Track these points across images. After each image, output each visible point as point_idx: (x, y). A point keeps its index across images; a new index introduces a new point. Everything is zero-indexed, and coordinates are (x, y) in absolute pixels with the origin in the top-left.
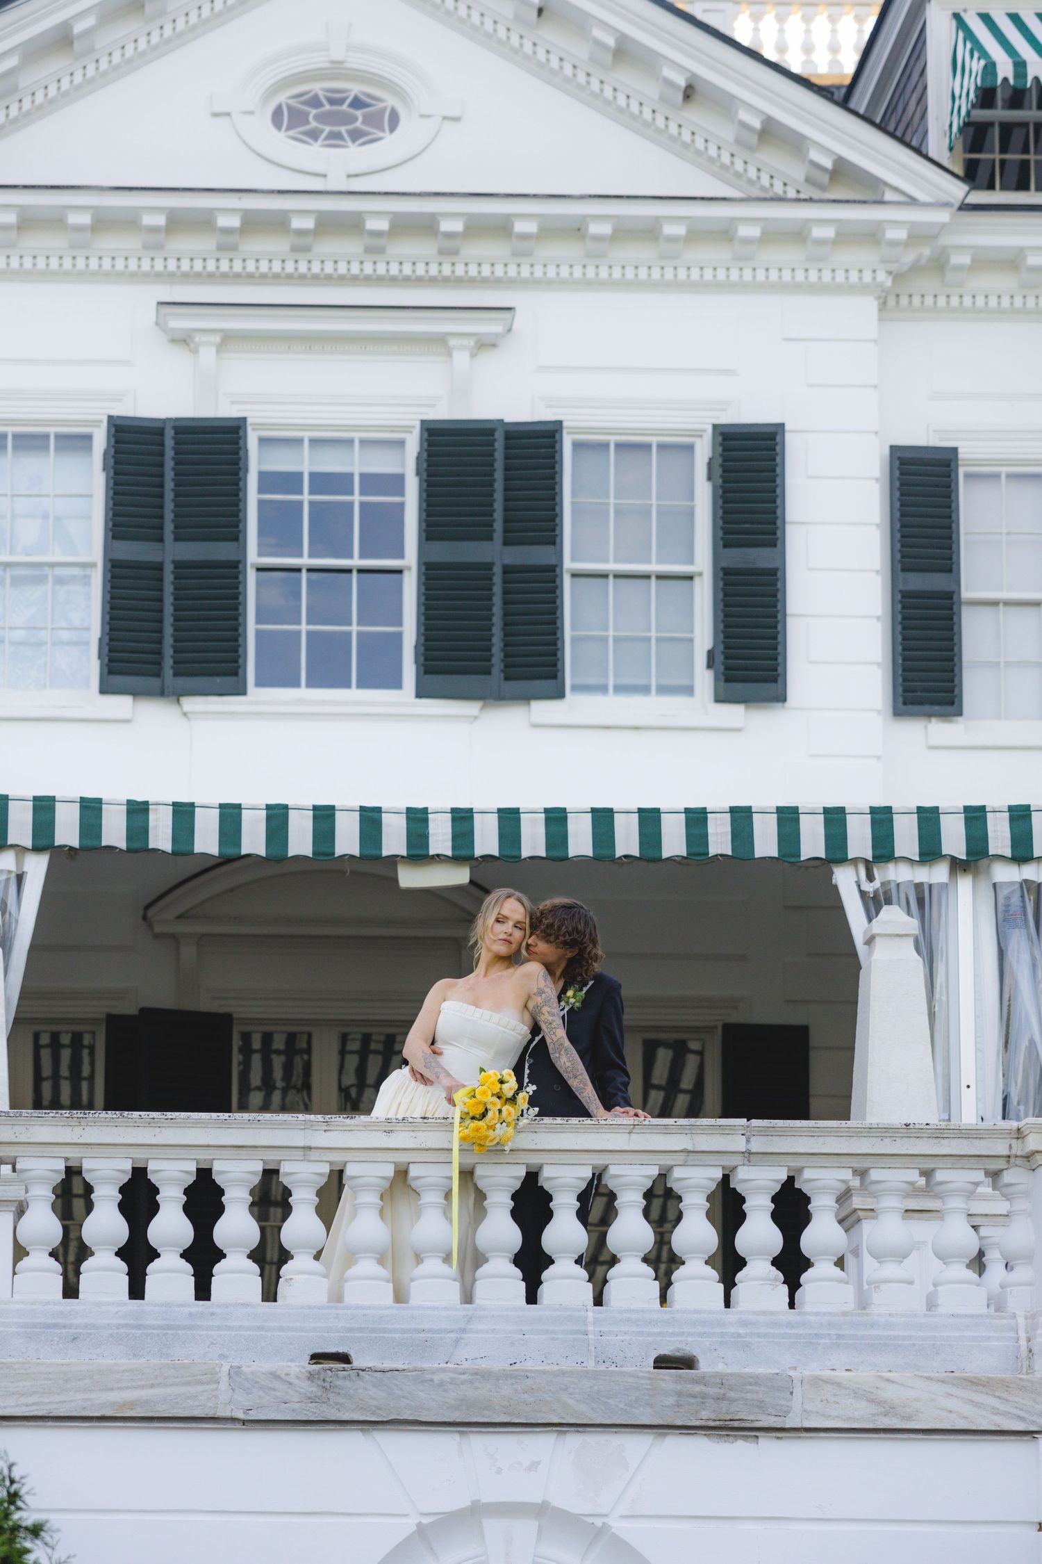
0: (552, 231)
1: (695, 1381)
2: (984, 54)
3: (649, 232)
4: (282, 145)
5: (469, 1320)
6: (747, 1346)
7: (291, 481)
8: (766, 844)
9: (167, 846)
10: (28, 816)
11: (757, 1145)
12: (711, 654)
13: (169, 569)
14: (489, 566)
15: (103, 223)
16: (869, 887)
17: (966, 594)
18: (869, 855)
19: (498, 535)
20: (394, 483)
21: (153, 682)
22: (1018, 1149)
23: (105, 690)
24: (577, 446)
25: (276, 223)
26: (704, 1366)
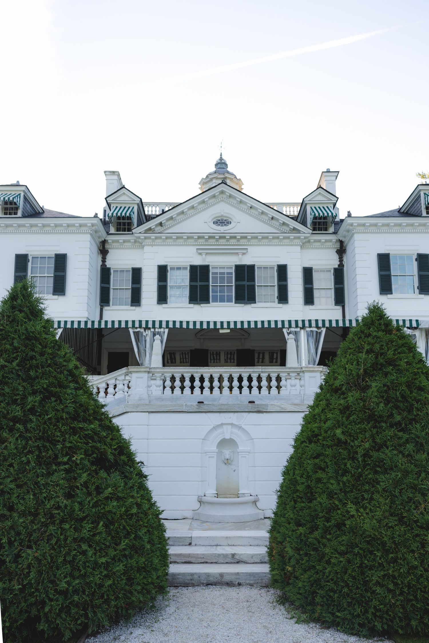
0: (253, 238)
1: (255, 405)
2: (314, 212)
3: (267, 238)
4: (215, 227)
5: (221, 396)
6: (262, 400)
7: (216, 273)
8: (273, 325)
9: (185, 327)
10: (165, 323)
11: (263, 370)
12: (277, 297)
13: (198, 286)
14: (245, 285)
15: (188, 238)
16: (288, 332)
17: (314, 288)
18: (288, 327)
19: (246, 281)
20: (231, 273)
21: (196, 302)
22: (301, 370)
23: (189, 303)
24: (258, 268)
25: (213, 237)
26: (256, 403)
